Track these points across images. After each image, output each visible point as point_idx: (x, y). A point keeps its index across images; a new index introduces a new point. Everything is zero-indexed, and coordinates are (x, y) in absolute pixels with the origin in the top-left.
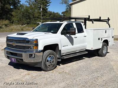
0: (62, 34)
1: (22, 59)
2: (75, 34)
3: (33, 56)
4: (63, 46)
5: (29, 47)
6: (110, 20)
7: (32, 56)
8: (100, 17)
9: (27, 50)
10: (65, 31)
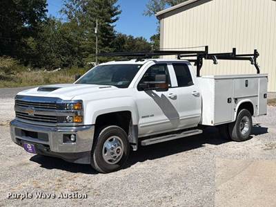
0: (140, 88)
1: (48, 146)
2: (167, 90)
3: (72, 139)
4: (143, 117)
5: (63, 119)
6: (258, 55)
7: (70, 138)
8: (234, 50)
9: (59, 124)
10: (146, 82)
